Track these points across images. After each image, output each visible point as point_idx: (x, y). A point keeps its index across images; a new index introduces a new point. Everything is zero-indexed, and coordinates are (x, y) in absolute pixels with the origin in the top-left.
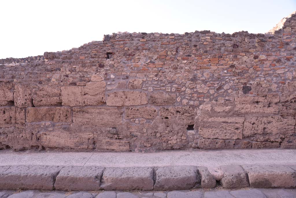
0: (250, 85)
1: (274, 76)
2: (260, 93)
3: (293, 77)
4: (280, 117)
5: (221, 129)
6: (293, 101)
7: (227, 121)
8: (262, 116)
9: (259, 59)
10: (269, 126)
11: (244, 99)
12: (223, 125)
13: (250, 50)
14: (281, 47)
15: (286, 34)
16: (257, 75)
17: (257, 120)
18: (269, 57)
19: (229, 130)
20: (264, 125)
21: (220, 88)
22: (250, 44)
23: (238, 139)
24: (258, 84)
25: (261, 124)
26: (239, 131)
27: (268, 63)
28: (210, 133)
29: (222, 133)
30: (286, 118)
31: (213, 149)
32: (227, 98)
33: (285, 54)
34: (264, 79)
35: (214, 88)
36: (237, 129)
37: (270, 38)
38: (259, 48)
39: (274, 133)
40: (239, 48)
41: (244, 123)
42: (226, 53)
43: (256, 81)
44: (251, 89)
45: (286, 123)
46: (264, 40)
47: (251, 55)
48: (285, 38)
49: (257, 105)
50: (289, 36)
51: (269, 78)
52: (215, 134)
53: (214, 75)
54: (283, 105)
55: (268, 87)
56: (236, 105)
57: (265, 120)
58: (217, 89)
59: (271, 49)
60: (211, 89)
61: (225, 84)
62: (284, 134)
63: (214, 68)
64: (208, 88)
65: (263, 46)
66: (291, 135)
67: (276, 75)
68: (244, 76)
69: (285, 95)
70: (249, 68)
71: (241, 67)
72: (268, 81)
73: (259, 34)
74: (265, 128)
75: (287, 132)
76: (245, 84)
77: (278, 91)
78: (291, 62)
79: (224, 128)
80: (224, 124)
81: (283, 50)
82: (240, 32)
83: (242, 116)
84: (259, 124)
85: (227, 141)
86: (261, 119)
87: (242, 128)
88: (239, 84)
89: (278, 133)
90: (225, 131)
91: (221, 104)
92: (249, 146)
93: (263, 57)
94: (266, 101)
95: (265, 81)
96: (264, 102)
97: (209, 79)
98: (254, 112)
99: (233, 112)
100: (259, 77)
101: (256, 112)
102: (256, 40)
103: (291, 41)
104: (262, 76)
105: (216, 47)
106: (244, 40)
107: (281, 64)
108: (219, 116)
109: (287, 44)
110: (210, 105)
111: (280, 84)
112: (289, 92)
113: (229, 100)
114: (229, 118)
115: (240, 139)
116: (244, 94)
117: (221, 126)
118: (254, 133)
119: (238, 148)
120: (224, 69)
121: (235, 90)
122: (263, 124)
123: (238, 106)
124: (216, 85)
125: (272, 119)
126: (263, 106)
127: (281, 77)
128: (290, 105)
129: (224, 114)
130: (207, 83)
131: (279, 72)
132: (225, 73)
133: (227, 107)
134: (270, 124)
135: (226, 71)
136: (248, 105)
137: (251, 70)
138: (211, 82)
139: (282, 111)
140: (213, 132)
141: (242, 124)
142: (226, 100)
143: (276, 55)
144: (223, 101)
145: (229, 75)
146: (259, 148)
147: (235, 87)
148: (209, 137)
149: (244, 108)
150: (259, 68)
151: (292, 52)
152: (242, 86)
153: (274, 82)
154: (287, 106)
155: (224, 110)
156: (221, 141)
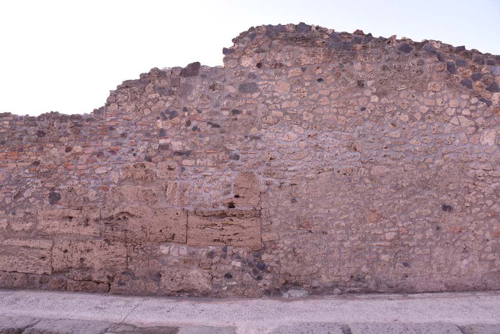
0: (58, 192)
1: (92, 177)
2: (72, 203)
3: (119, 179)
4: (104, 242)
5: (20, 257)
6: (121, 217)
7: (29, 245)
8: (75, 239)
9: (72, 152)
10: (88, 257)
11: (49, 212)
12: (23, 251)
13: (61, 140)
14: (103, 133)
15: (109, 114)
16: (68, 177)
17: (70, 245)
18: (86, 148)
19: (33, 259)
20: (81, 254)
21: (19, 195)
22: (60, 130)
23: (45, 274)
24: (71, 190)
25: (77, 252)
26: (46, 262)
27: (84, 158)
28: (5, 262)
29: (22, 263)
30: (113, 245)
31: (10, 289)
32: (28, 210)
33: (110, 144)
34: (78, 182)
35: (10, 195)
36: (43, 258)
37: (88, 120)
38: (72, 136)
39: (96, 268)
40: (47, 137)
41: (52, 249)
42: (29, 144)
43: (68, 185)
44: (59, 198)
45: (113, 253)
46: (79, 123)
47: (62, 147)
48: (108, 119)
49: (68, 222)
50: (115, 118)
51: (85, 181)
52: (12, 264)
53: (11, 176)
54: (105, 223)
55: (83, 194)
56: (39, 222)
57: (81, 245)
58: (15, 197)
59: (89, 136)
60: (8, 197)
61: (26, 190)
62: (112, 270)
63: (12, 165)
64: (4, 195)
65: (78, 133)
66: (123, 273)
67: (94, 176)
68: (51, 177)
69: (106, 208)
70: (59, 166)
71: (47, 165)
72: (84, 185)
73: (73, 115)
74: (82, 260)
75: (115, 267)
76: (53, 189)
77: (97, 201)
78: (117, 157)
79: (25, 256)
80: (25, 250)
81: (106, 137)
82: (47, 113)
83: (48, 239)
84: (74, 252)
85: (31, 276)
86: (75, 245)
87: (50, 258)
88: (44, 189)
89: (102, 269)
90: (26, 261)
91: (20, 220)
92: (62, 287)
93: (78, 149)
94: (81, 216)
95: (80, 185)
96: (79, 217)
97: (4, 183)
98: (65, 232)
99: (35, 231)
100: (72, 180)
101: (67, 233)
102: (69, 124)
103: (117, 124)
104: (75, 177)
105: (17, 136)
106: (53, 125)
107: (104, 158)
108: (17, 237)
109: (112, 128)
110: (5, 220)
111: (100, 191)
112: (113, 202)
113: (30, 214)
114: (31, 241)
115: (49, 275)
116: (51, 205)
117: (20, 253)
118: (67, 265)
119: (46, 290)
120: (25, 168)
121: (39, 199)
122: (79, 252)
123: (43, 223)
124: (13, 191)
125: (91, 244)
126: (77, 223)
127: (102, 179)
128: (117, 224)
129: (24, 234)
130: (3, 188)
131: (100, 172)
132: (26, 173)
133: (27, 224)
134: (90, 253)
135: (27, 171)
136: (56, 222)
137: (61, 169)
138: (8, 187)
139: (105, 233)
140: (10, 261)
141: (50, 250)
142: (26, 212)
143: (95, 146)
144: (21, 215)
145: (30, 176)
146: (77, 291)
147: (40, 195)
148: (5, 269)
149: (51, 226)
150: (72, 165)
151: (120, 141)
152: (48, 192)
153: (91, 186)
154: (113, 224)
155: (23, 228)
156: (21, 275)
